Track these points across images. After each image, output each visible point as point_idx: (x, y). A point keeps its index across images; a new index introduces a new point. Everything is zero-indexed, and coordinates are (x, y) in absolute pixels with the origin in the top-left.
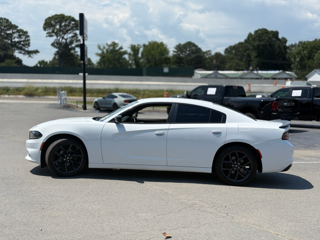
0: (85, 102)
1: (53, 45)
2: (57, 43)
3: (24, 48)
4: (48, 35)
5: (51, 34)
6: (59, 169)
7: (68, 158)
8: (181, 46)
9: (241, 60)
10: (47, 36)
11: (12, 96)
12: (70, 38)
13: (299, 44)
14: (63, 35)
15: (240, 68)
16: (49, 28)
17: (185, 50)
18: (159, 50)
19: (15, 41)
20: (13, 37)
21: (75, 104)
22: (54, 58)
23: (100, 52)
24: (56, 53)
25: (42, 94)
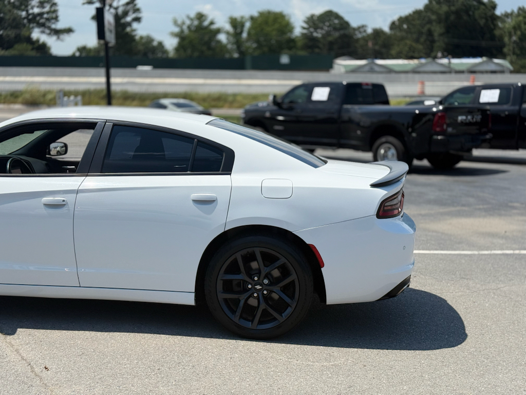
3: (49, 24)
4: (85, 1)
8: (315, 18)
9: (417, 41)
10: (84, 4)
12: (123, 5)
13: (518, 12)
15: (416, 55)
17: (321, 25)
18: (277, 26)
19: (33, 14)
20: (29, 7)
23: (177, 30)
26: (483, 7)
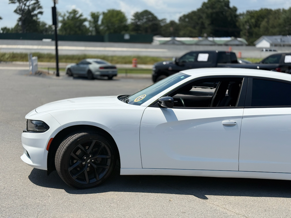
0: (58, 69)
1: (15, 11)
2: (20, 10)
5: (13, 1)
6: (77, 179)
7: (89, 161)
8: (138, 14)
9: (194, 27)
10: (9, 3)
12: (32, 4)
13: (246, 13)
14: (25, 2)
17: (142, 18)
18: (118, 18)
21: (46, 70)
22: (18, 25)
24: (19, 20)
25: (9, 59)
26: (230, 10)
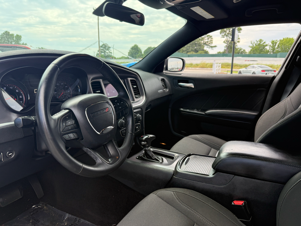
0: (232, 71)
1: (224, 42)
3: (209, 45)
4: (222, 37)
5: (223, 36)
11: (193, 68)
16: (222, 33)
19: (205, 42)
23: (251, 45)
24: (226, 46)
25: (209, 67)
